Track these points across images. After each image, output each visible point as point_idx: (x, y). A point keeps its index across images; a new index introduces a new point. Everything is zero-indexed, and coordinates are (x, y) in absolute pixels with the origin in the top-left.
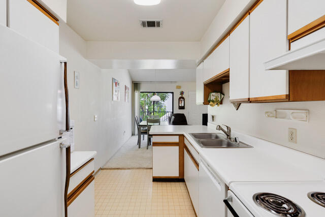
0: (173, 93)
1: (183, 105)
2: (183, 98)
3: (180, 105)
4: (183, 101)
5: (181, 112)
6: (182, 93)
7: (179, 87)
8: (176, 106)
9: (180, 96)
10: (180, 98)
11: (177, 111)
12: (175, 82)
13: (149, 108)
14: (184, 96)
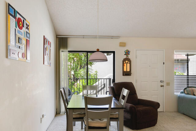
0: (114, 52)
1: (128, 70)
2: (129, 60)
3: (125, 70)
4: (128, 65)
5: (126, 79)
6: (127, 53)
7: (123, 45)
8: (119, 72)
9: (125, 57)
10: (124, 60)
11: (120, 79)
12: (118, 37)
13: (75, 74)
14: (130, 57)
